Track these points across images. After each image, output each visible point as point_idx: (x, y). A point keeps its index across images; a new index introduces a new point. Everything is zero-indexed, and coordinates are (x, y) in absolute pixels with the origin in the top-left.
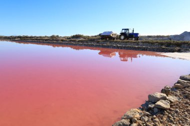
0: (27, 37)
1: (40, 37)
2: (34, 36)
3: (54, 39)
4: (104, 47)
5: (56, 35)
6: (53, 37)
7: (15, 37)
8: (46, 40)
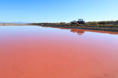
0: (47, 23)
1: (54, 23)
2: (51, 23)
3: (62, 24)
4: (73, 28)
5: (63, 22)
6: (61, 23)
7: (41, 24)
8: (57, 25)
